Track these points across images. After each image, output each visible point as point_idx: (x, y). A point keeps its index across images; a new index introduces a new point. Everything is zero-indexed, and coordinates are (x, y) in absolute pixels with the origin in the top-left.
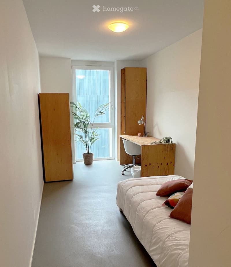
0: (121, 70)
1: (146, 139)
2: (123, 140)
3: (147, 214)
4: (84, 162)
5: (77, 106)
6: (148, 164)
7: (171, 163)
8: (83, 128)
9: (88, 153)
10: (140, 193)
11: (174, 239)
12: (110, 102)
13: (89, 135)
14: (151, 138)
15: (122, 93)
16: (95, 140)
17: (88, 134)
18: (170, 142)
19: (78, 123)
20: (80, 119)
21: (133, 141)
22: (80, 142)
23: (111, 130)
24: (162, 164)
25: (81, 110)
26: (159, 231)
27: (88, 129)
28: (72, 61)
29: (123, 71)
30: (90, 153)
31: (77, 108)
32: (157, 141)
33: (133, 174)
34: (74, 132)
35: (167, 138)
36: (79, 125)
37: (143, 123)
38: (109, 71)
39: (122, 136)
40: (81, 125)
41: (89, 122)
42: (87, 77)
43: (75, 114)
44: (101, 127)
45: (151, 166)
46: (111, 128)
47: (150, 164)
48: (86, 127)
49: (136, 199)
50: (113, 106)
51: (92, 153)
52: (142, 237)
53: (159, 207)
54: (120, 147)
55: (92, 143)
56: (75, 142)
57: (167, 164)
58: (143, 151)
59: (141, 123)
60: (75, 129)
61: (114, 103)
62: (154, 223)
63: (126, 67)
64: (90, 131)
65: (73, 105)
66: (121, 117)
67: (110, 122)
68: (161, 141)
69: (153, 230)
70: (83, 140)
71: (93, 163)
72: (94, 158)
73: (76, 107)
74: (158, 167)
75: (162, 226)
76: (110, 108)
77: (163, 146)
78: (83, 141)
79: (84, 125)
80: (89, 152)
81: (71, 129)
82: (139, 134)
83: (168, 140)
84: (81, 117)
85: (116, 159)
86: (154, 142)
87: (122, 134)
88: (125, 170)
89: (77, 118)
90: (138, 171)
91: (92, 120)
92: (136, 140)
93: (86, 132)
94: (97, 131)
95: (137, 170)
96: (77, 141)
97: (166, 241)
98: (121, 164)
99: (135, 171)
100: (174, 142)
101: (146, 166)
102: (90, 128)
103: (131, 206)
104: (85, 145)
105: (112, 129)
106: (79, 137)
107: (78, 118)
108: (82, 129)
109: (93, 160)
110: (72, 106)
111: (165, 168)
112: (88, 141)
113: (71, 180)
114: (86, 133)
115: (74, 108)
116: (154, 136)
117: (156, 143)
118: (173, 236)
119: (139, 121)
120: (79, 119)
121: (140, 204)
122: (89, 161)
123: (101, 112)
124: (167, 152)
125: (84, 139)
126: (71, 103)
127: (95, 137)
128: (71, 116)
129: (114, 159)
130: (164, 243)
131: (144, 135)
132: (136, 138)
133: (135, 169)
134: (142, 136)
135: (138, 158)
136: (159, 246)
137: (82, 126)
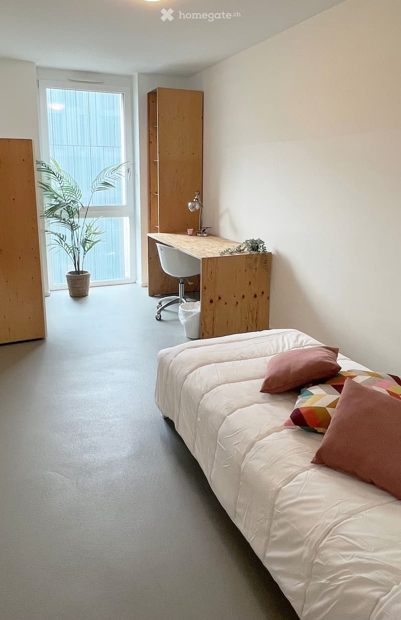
0: (149, 94)
1: (207, 243)
2: (158, 244)
3: (248, 450)
4: (68, 292)
5: (51, 168)
6: (216, 299)
7: (263, 293)
8: (66, 219)
9: (78, 272)
10: (220, 385)
11: (346, 544)
12: (123, 161)
13: (80, 233)
14: (216, 238)
15: (150, 142)
16: (93, 244)
17: (77, 230)
18: (261, 250)
19: (54, 209)
20: (59, 198)
21: (179, 246)
22: (58, 247)
23: (126, 221)
24: (243, 297)
25: (59, 178)
26: (295, 510)
27: (76, 220)
28: (37, 68)
29: (152, 97)
30: (83, 272)
31: (52, 175)
32: (233, 247)
33: (183, 320)
34: (46, 227)
35: (253, 241)
36: (57, 212)
37: (197, 207)
38: (120, 95)
39: (153, 236)
40: (61, 212)
41: (80, 205)
42: (69, 108)
43: (47, 188)
44: (105, 216)
45: (222, 302)
46: (128, 218)
47: (220, 298)
48: (71, 215)
49: (211, 402)
50: (130, 171)
51: (86, 272)
52: (238, 510)
53: (278, 430)
54: (150, 258)
55: (86, 249)
56: (48, 248)
57: (255, 296)
58: (206, 269)
59: (193, 207)
60: (46, 220)
61: (134, 165)
62: (277, 482)
63: (158, 88)
64: (81, 224)
65: (42, 167)
66: (150, 193)
67: (124, 203)
68: (242, 248)
69: (277, 502)
70: (66, 244)
71: (89, 294)
72: (92, 281)
73: (49, 171)
74: (237, 303)
75: (302, 495)
76: (123, 174)
77: (247, 258)
78: (66, 246)
79: (68, 211)
80: (81, 270)
81: (39, 220)
82: (190, 231)
83: (255, 246)
84: (60, 192)
85: (140, 282)
86: (227, 251)
87: (152, 229)
88: (162, 309)
89: (52, 196)
90: (194, 314)
91: (85, 200)
92: (186, 244)
93: (73, 227)
94: (97, 223)
95: (192, 313)
96: (52, 246)
97: (324, 548)
98: (152, 294)
99: (187, 314)
100: (268, 250)
101: (211, 301)
102: (82, 217)
103: (199, 419)
104: (71, 255)
105: (130, 218)
106: (57, 238)
107: (56, 196)
108: (64, 219)
109: (90, 285)
110: (39, 170)
111: (251, 304)
112: (77, 246)
113: (40, 339)
114: (72, 229)
115: (44, 174)
116: (220, 235)
117: (231, 253)
118: (341, 532)
119: (190, 204)
120: (56, 198)
121: (225, 418)
122: (81, 289)
123: (106, 184)
124: (254, 271)
125: (69, 241)
126: (38, 163)
127: (93, 238)
128: (38, 190)
129: (135, 283)
130: (316, 551)
131: (200, 233)
132: (183, 239)
133: (188, 311)
134: (195, 234)
135: (190, 283)
136: (300, 556)
137: (65, 215)
